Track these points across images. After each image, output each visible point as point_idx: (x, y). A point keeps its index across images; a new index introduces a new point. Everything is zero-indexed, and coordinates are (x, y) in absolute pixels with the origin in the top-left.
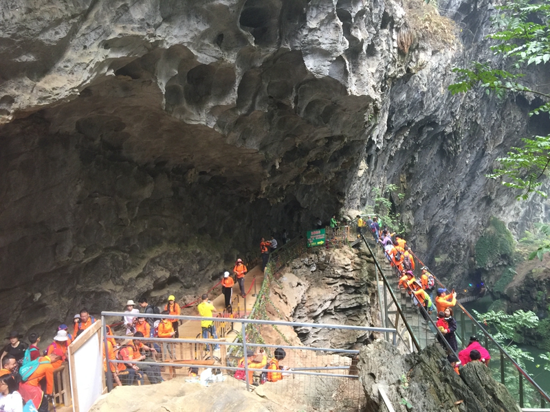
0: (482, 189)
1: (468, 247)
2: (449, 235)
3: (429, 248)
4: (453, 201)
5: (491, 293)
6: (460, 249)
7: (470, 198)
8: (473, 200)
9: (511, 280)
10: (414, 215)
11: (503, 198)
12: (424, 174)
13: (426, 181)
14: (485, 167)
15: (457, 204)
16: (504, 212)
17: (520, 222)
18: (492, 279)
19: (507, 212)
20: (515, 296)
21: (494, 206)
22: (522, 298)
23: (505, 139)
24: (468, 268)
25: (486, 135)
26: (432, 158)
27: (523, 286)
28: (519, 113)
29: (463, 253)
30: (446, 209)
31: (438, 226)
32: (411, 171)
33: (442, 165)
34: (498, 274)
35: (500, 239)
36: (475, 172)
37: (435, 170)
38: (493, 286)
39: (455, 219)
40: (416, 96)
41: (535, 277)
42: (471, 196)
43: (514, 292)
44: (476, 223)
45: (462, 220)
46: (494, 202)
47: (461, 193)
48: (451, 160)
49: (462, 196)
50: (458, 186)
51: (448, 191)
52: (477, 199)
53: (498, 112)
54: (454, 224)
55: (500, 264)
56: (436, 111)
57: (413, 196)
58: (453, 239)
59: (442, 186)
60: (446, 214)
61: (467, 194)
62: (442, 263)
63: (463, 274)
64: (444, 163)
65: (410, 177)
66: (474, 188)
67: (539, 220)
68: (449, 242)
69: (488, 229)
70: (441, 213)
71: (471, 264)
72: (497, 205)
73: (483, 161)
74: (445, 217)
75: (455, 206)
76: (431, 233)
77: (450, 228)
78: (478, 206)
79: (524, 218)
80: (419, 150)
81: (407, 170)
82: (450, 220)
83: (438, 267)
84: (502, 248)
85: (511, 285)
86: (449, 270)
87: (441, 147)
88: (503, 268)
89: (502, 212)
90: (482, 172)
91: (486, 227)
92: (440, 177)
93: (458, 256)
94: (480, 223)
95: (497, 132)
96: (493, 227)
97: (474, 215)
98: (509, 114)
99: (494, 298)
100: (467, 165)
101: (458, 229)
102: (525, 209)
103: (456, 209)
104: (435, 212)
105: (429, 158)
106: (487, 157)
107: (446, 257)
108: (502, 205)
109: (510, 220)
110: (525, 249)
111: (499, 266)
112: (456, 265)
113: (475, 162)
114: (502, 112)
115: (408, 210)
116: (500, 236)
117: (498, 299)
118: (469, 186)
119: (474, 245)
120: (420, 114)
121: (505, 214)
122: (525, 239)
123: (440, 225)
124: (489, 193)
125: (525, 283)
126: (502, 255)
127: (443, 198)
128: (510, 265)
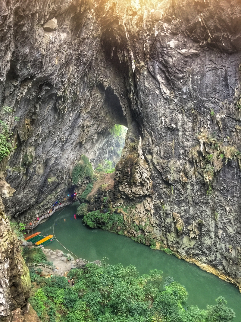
0: (78, 137)
1: (68, 173)
2: (58, 164)
3: (45, 173)
4: (60, 143)
5: (80, 200)
6: (63, 174)
7: (71, 142)
8: (72, 143)
9: (90, 192)
10: (35, 150)
11: (88, 144)
12: (43, 121)
13: (44, 127)
14: (80, 124)
15: (63, 145)
16: (88, 153)
17: (96, 159)
18: (80, 191)
19: (90, 153)
20: (92, 201)
21: (83, 148)
22: (95, 201)
23: (91, 109)
24: (67, 185)
25: (82, 104)
26: (48, 112)
27: (97, 194)
28: (100, 95)
29: (65, 176)
30: (56, 148)
31: (50, 158)
32: (34, 118)
33: (55, 118)
34: (84, 188)
35: (86, 168)
36: (74, 126)
37: (51, 121)
38: (80, 195)
39: (61, 154)
40: (37, 56)
41: (103, 189)
42: (71, 141)
43: (92, 198)
44: (73, 158)
45: (66, 156)
46: (84, 146)
47: (66, 138)
48: (61, 116)
49: (66, 141)
50: (64, 134)
51: (58, 136)
52: (74, 143)
53: (89, 91)
54: (61, 158)
55: (85, 182)
56: (51, 75)
57: (35, 137)
58: (60, 167)
59: (55, 132)
60: (56, 151)
61: (69, 140)
62: (52, 182)
63: (64, 189)
64: (56, 117)
65: (33, 122)
66: (73, 136)
67: (105, 158)
68: (57, 169)
69: (80, 162)
70: (53, 150)
71: (69, 183)
72: (85, 148)
73: (79, 120)
74: (56, 153)
75: (62, 146)
76: (46, 163)
77: (58, 160)
78: (75, 148)
79: (98, 157)
80: (40, 103)
81: (31, 117)
82: (59, 155)
83: (50, 185)
84: (87, 173)
85: (91, 194)
86: (56, 186)
87: (55, 105)
88: (87, 185)
89: (87, 152)
90: (78, 127)
91: (79, 161)
92: (53, 126)
93: (62, 178)
94: (76, 158)
95: (87, 104)
96: (82, 161)
97: (72, 153)
98: (94, 94)
99: (81, 203)
100: (70, 121)
101: (63, 161)
102: (99, 152)
103: (62, 149)
104: (49, 149)
105: (47, 111)
106: (82, 118)
107: (55, 179)
108: (87, 148)
109: (91, 157)
110: (98, 174)
111: (85, 183)
112: (60, 183)
113: (75, 120)
114: (91, 92)
115: (31, 146)
116: (86, 166)
117: (83, 203)
118: (70, 135)
119: (71, 171)
120: (40, 72)
121: (89, 154)
122: (98, 168)
123: (52, 158)
124: (81, 140)
125: (97, 193)
126: (86, 177)
127: (54, 141)
128: (90, 183)
